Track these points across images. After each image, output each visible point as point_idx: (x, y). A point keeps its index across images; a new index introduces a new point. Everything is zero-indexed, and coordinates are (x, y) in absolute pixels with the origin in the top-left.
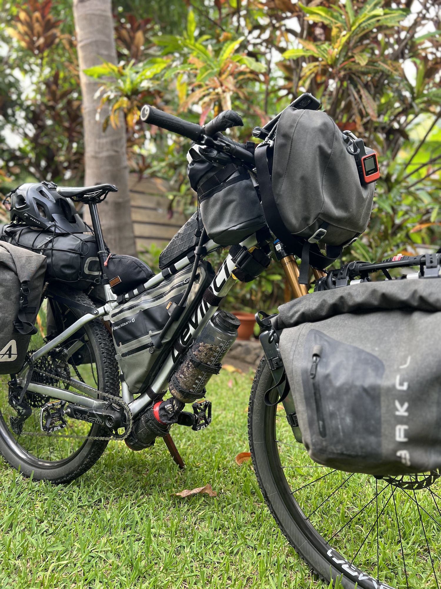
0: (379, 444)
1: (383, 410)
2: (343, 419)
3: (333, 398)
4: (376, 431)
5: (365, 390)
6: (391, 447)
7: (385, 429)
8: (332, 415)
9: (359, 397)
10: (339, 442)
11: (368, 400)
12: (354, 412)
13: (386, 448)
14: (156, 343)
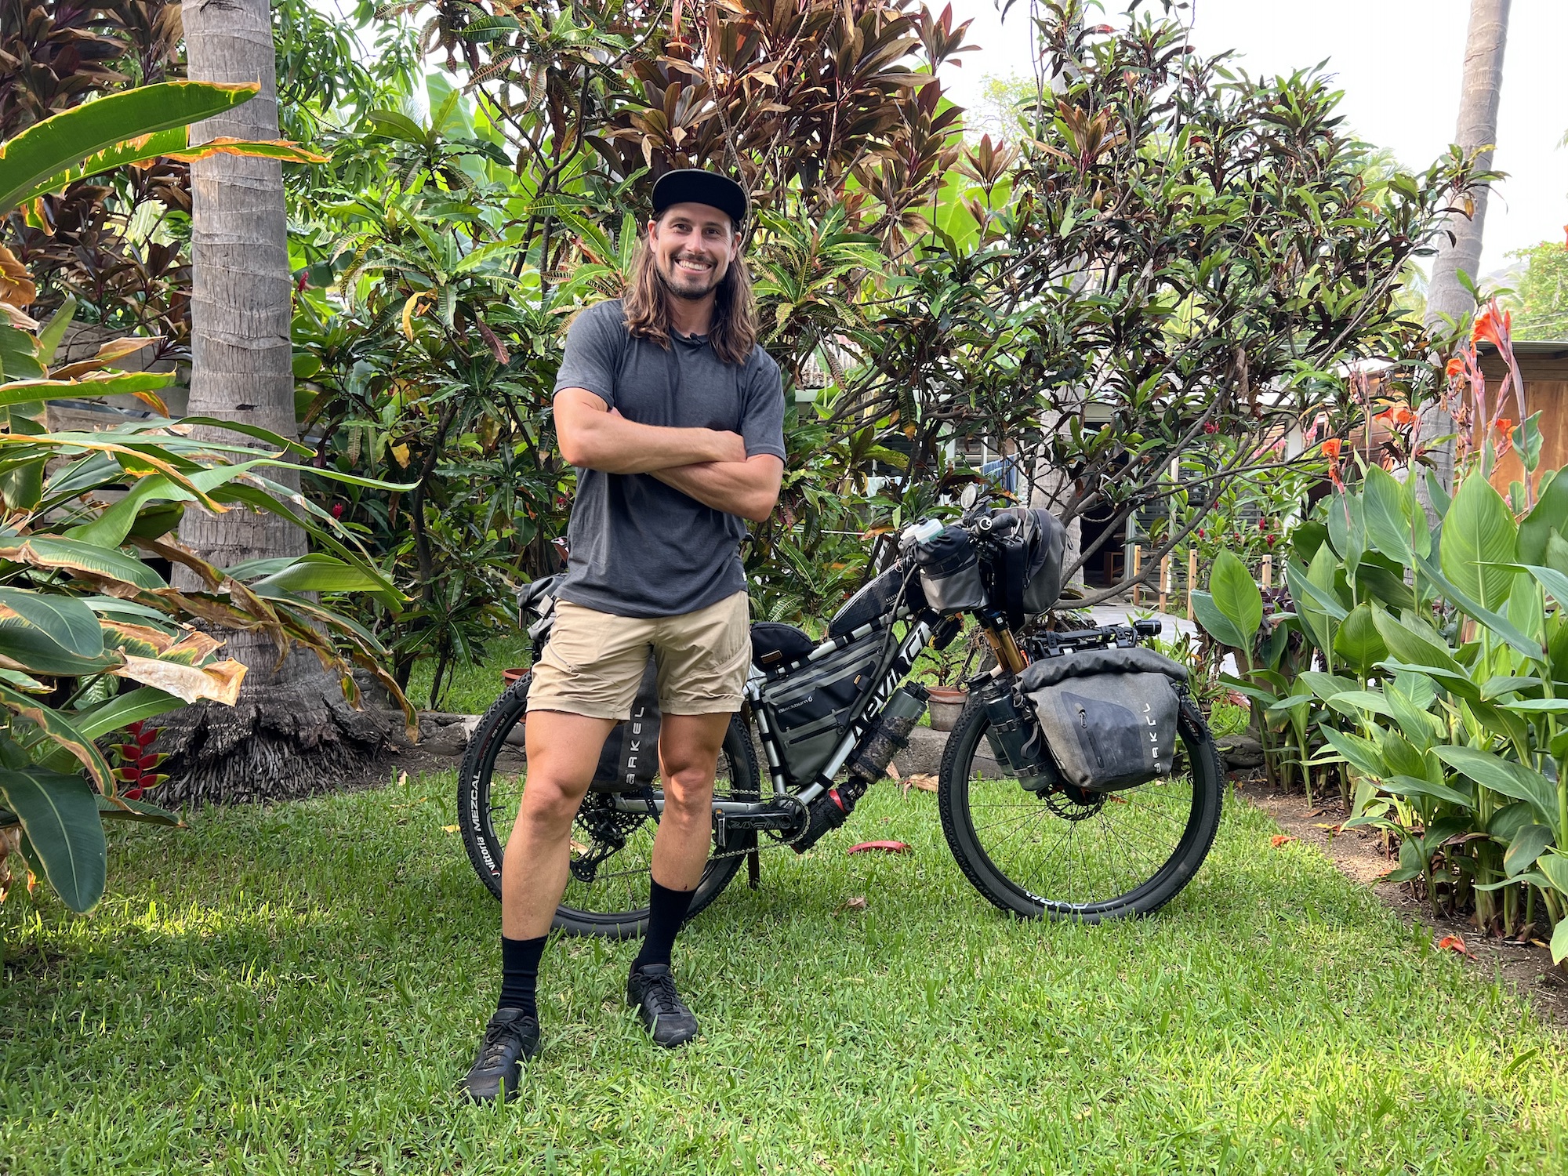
0: (1142, 763)
1: (1142, 740)
2: (1115, 752)
3: (1105, 739)
4: (1139, 755)
5: (1128, 729)
6: (1151, 762)
7: (1145, 752)
8: (1107, 751)
9: (1125, 735)
10: (1114, 768)
11: (1131, 736)
12: (1123, 745)
13: (1147, 764)
14: (842, 722)
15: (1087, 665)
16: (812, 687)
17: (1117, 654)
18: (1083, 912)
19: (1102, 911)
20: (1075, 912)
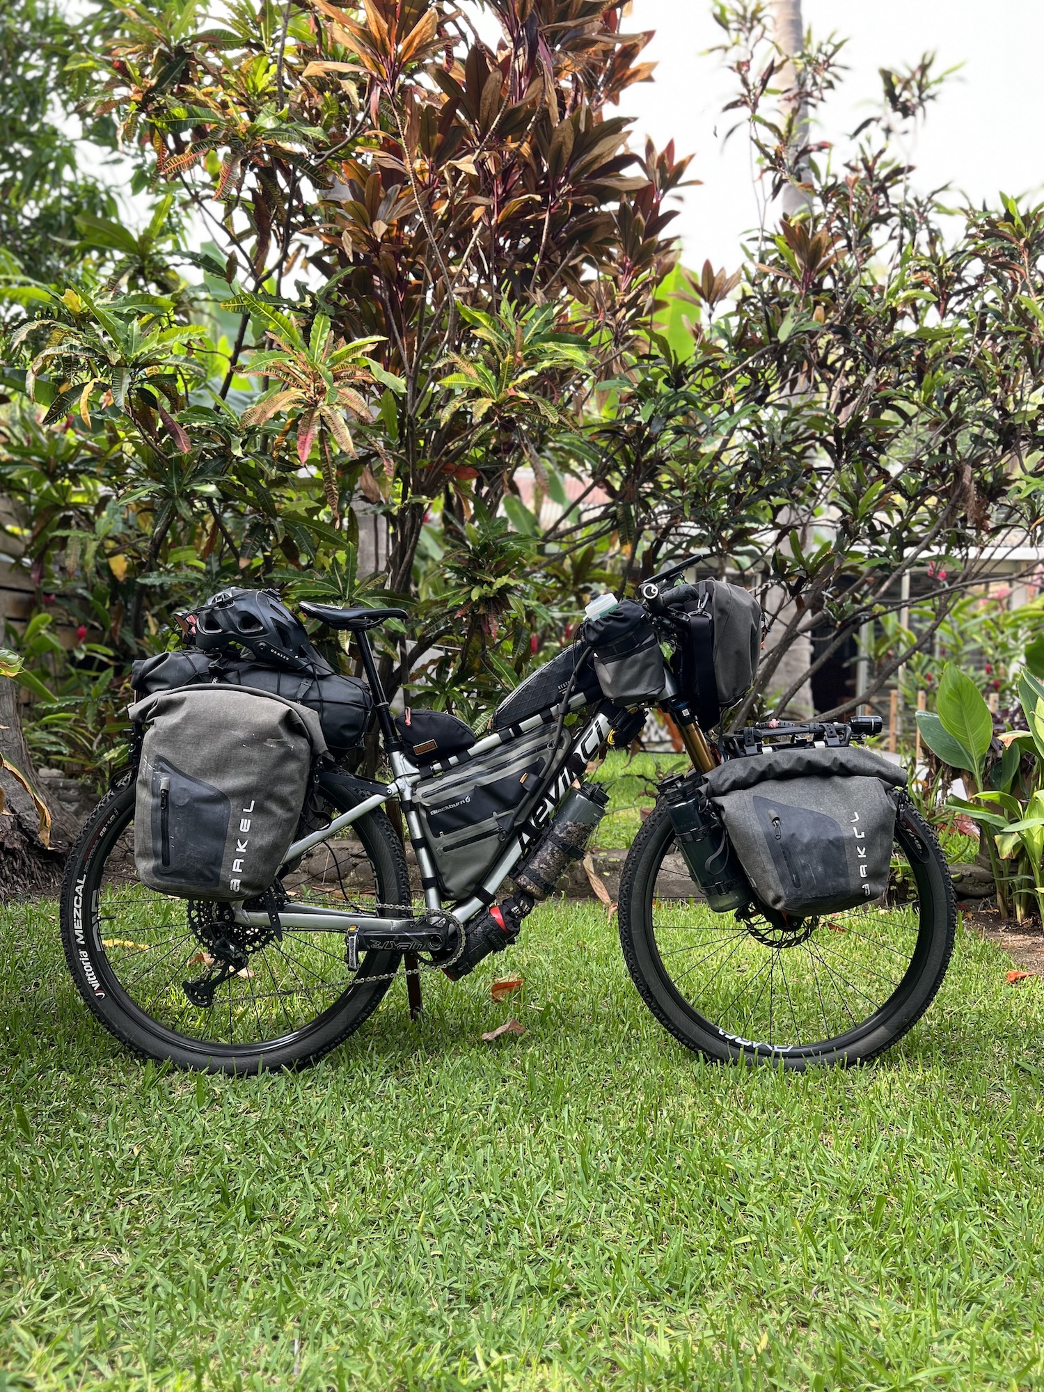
0: (848, 883)
1: (848, 856)
2: (815, 869)
3: (802, 852)
4: (844, 874)
5: (831, 842)
6: (858, 882)
7: (851, 870)
8: (804, 867)
9: (826, 849)
10: (813, 888)
11: (834, 850)
12: (825, 861)
13: (853, 884)
14: (506, 827)
15: (786, 766)
16: (470, 787)
17: (823, 753)
18: (785, 1055)
19: (808, 1055)
20: (777, 1055)
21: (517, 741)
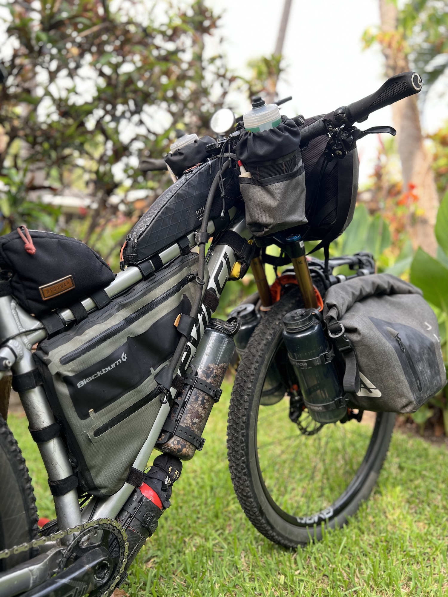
14: (166, 384)
16: (123, 339)
21: (159, 276)
